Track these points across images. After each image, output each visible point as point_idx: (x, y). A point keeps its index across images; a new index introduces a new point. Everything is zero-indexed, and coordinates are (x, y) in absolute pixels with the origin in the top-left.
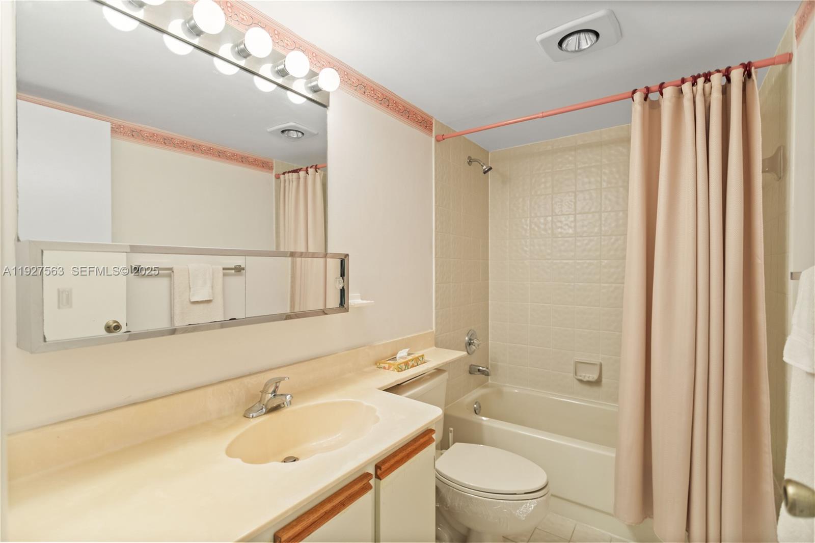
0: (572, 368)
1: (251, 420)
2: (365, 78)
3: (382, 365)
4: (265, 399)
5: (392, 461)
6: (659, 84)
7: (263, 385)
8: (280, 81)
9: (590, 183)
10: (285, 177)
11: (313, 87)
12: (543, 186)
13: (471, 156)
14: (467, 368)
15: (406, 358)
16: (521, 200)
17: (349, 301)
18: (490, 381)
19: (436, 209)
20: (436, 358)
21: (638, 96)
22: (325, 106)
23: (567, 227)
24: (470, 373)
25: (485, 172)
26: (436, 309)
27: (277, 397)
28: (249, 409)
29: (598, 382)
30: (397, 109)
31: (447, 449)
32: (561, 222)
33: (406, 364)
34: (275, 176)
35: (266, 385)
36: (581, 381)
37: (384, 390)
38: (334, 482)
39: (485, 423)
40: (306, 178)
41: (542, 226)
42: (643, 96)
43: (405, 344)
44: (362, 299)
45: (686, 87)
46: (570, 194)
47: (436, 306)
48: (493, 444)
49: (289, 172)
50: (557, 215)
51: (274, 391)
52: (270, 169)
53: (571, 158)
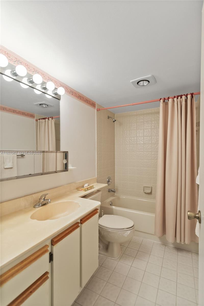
0: (143, 189)
1: (36, 208)
2: (73, 89)
3: (79, 189)
4: (41, 201)
5: (86, 218)
6: (168, 97)
7: (40, 197)
8: (43, 91)
9: (148, 126)
10: (40, 121)
11: (55, 93)
12: (133, 127)
13: (109, 116)
14: (108, 190)
15: (87, 187)
16: (126, 131)
17: (68, 167)
18: (115, 195)
19: (97, 135)
20: (97, 186)
21: (161, 101)
22: (59, 100)
23: (141, 141)
24: (109, 192)
25: (114, 122)
26: (97, 170)
27: (45, 201)
28: (35, 205)
29: (151, 193)
30: (84, 100)
31: (101, 217)
32: (139, 139)
33: (88, 189)
34: (36, 120)
35: (41, 197)
36: (145, 193)
37: (81, 197)
38: (68, 224)
39: (114, 208)
40: (48, 122)
41: (133, 141)
42: (163, 101)
43: (87, 182)
44: (72, 167)
45: (175, 99)
46: (142, 130)
47: (97, 168)
48: (117, 215)
49: (41, 119)
50: (138, 137)
51: (44, 199)
52: (33, 117)
53: (142, 118)
